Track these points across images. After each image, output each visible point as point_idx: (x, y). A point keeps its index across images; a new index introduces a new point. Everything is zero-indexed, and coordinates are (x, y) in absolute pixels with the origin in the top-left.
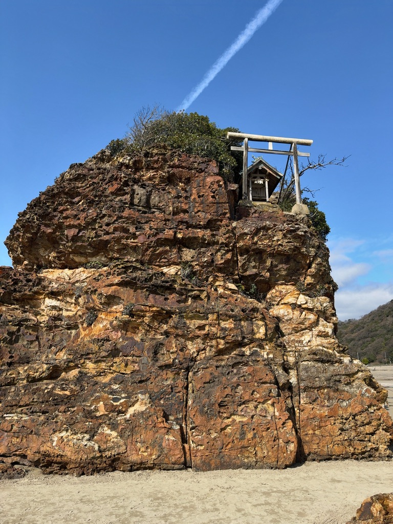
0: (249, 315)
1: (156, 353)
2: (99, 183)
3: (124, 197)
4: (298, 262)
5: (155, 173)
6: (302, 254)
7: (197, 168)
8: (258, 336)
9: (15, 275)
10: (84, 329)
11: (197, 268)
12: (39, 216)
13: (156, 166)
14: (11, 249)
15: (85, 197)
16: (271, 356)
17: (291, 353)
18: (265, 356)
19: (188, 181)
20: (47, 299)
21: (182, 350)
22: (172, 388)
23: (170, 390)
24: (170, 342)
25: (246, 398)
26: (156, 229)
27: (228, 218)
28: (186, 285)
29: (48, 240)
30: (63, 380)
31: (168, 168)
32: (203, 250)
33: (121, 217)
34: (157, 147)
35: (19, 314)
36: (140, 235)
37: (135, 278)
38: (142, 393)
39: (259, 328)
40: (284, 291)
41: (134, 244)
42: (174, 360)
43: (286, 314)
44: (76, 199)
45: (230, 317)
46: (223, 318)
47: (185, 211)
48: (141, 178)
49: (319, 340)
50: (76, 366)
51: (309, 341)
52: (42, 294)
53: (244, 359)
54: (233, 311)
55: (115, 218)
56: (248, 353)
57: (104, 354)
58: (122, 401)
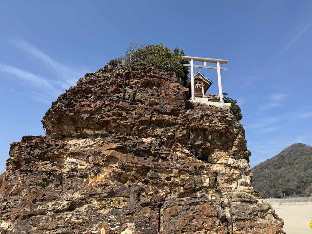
0: (199, 170)
1: (139, 195)
2: (104, 85)
3: (120, 94)
4: (227, 137)
5: (139, 80)
6: (230, 132)
7: (165, 78)
8: (205, 185)
9: (48, 141)
10: (92, 178)
11: (165, 139)
12: (65, 104)
13: (139, 76)
14: (45, 125)
15: (95, 94)
16: (213, 198)
17: (225, 196)
18: (210, 198)
19: (159, 85)
20: (68, 158)
21: (155, 193)
22: (149, 219)
23: (148, 220)
24: (148, 187)
25: (199, 226)
26: (139, 114)
27: (184, 108)
28: (158, 150)
29: (71, 120)
30: (77, 211)
31: (147, 77)
32: (168, 128)
33: (118, 106)
34: (140, 65)
35: (49, 167)
36: (129, 118)
37: (125, 145)
38: (130, 222)
39: (205, 179)
40: (219, 155)
41: (125, 123)
42: (151, 200)
43: (221, 170)
44: (90, 95)
45: (187, 172)
46: (182, 172)
47: (157, 104)
48: (130, 83)
49: (242, 188)
50: (87, 203)
51: (236, 188)
52: (65, 154)
53: (197, 200)
54: (188, 167)
55: (114, 107)
56: (199, 196)
57: (105, 195)
58: (117, 227)
